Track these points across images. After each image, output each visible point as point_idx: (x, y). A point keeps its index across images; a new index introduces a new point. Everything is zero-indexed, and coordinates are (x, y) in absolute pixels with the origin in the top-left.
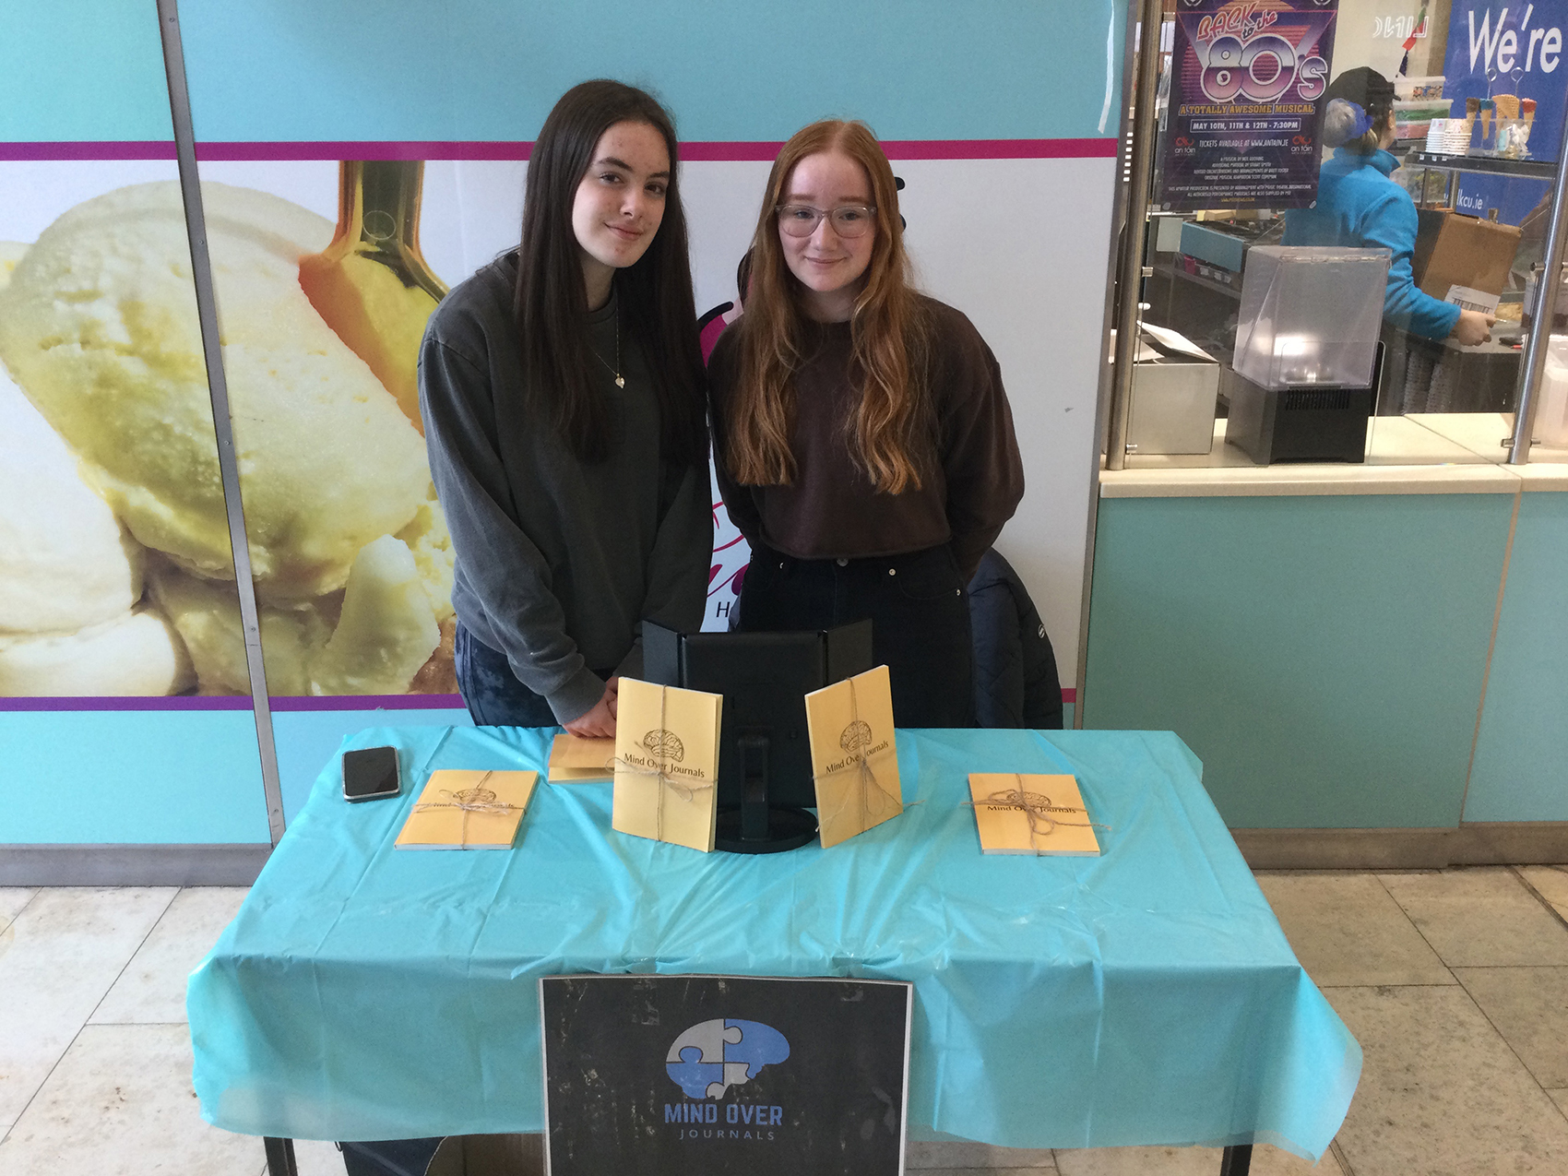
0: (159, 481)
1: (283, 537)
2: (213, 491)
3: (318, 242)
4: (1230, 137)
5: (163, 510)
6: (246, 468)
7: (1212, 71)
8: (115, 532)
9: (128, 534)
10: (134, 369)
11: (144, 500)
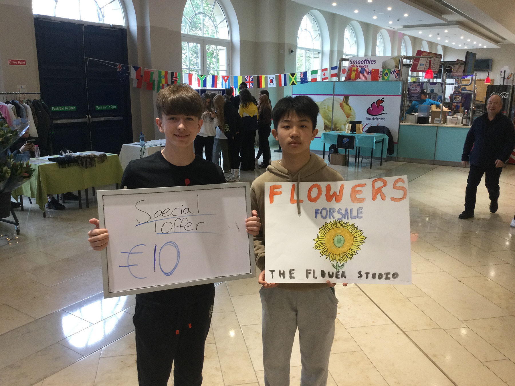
0: (327, 120)
1: (335, 125)
2: (331, 121)
3: (341, 102)
4: (413, 95)
5: (327, 122)
6: (333, 119)
7: (412, 90)
8: (324, 123)
9: (324, 124)
10: (327, 111)
11: (326, 121)
